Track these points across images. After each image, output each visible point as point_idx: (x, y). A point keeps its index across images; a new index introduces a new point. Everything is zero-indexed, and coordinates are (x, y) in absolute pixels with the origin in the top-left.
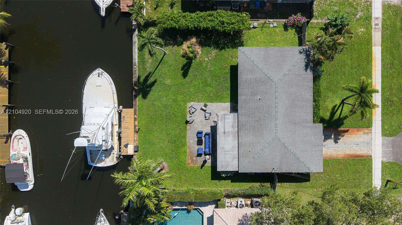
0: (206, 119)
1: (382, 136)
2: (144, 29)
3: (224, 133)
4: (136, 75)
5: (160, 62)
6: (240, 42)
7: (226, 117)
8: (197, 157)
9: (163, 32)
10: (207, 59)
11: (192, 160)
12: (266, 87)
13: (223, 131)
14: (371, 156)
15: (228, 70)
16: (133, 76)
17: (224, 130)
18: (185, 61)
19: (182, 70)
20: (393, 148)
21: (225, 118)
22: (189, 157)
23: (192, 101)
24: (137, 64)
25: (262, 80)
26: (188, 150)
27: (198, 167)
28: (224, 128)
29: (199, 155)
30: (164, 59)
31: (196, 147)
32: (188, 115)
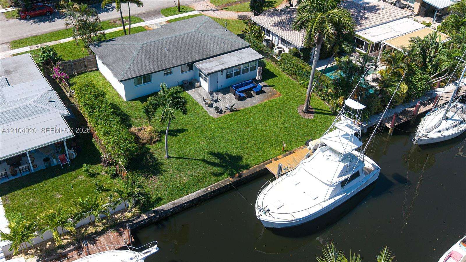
0: (221, 100)
1: (144, 22)
3: (223, 64)
5: (183, 158)
7: (205, 68)
8: (266, 93)
9: (140, 170)
11: (272, 95)
19: (178, 135)
20: (151, 16)
23: (209, 116)
24: (205, 188)
25: (146, 54)
26: (267, 100)
27: (276, 89)
28: (217, 66)
29: (263, 92)
30: (176, 156)
31: (257, 97)
32: (228, 113)
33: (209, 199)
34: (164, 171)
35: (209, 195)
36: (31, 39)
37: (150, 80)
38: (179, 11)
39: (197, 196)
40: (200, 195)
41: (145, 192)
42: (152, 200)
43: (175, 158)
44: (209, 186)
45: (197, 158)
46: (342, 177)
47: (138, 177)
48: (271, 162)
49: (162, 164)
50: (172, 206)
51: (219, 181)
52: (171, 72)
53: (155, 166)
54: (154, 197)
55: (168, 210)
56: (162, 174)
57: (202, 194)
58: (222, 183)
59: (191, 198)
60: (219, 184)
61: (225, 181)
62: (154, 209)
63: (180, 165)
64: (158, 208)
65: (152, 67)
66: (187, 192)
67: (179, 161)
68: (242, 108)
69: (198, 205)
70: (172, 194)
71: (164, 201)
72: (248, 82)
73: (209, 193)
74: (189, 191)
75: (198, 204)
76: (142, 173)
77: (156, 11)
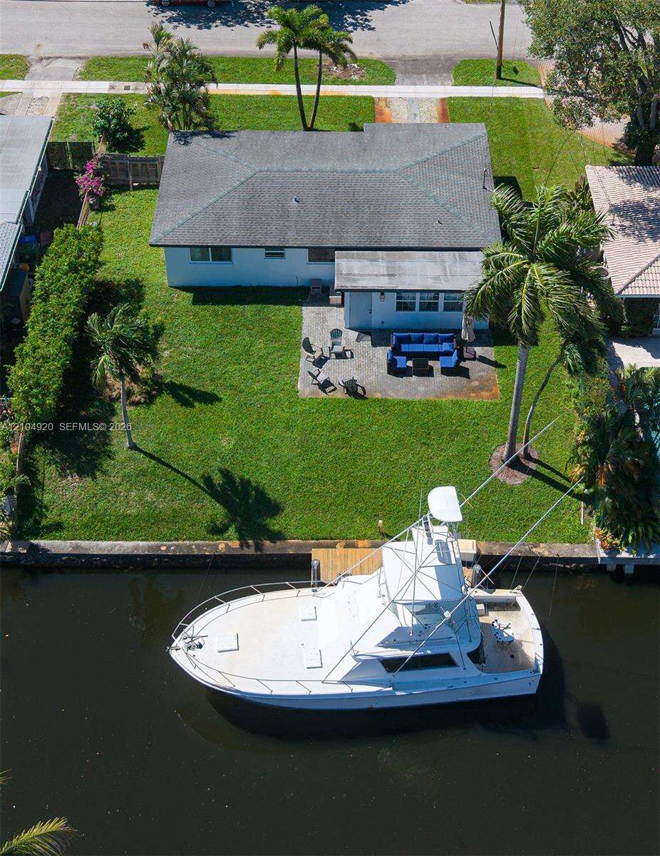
0: (352, 357)
1: (394, 85)
2: (36, 515)
3: (393, 275)
4: (194, 547)
5: (159, 460)
6: (126, 287)
7: (344, 272)
8: (469, 378)
9: (62, 450)
10: (166, 352)
11: (481, 388)
12: (266, 189)
13: (386, 277)
14: (443, 100)
15: (206, 311)
16: (196, 552)
17: (383, 275)
18: (166, 399)
19: (193, 406)
20: (422, 73)
21: (347, 274)
22: (473, 395)
23: (294, 386)
24: (156, 543)
25: (247, 197)
26: (451, 397)
27: (500, 376)
28: (377, 275)
29: (464, 373)
30: (149, 450)
31: (439, 378)
32: (340, 394)
33: (155, 568)
34: (105, 473)
35: (156, 560)
36: (131, 62)
37: (229, 259)
38: (499, 77)
39: (128, 552)
40: (135, 552)
41: (41, 501)
42: (44, 522)
43: (145, 453)
44: (169, 541)
45: (187, 473)
46: (389, 649)
47: (47, 465)
48: (334, 546)
49: (109, 457)
50: (69, 550)
51: (197, 539)
52: (282, 254)
53: (94, 454)
54: (51, 518)
55: (59, 555)
56: (94, 478)
57: (140, 552)
58: (198, 546)
59: (115, 552)
60: (190, 546)
61: (206, 545)
62: (35, 542)
63: (144, 473)
64: (42, 543)
65: (235, 234)
66: (118, 534)
67: (148, 463)
68: (378, 396)
69: (127, 571)
70: (86, 526)
71: (64, 534)
72: (440, 337)
73: (158, 555)
74: (122, 534)
75: (127, 568)
76: (62, 459)
77: (448, 59)
